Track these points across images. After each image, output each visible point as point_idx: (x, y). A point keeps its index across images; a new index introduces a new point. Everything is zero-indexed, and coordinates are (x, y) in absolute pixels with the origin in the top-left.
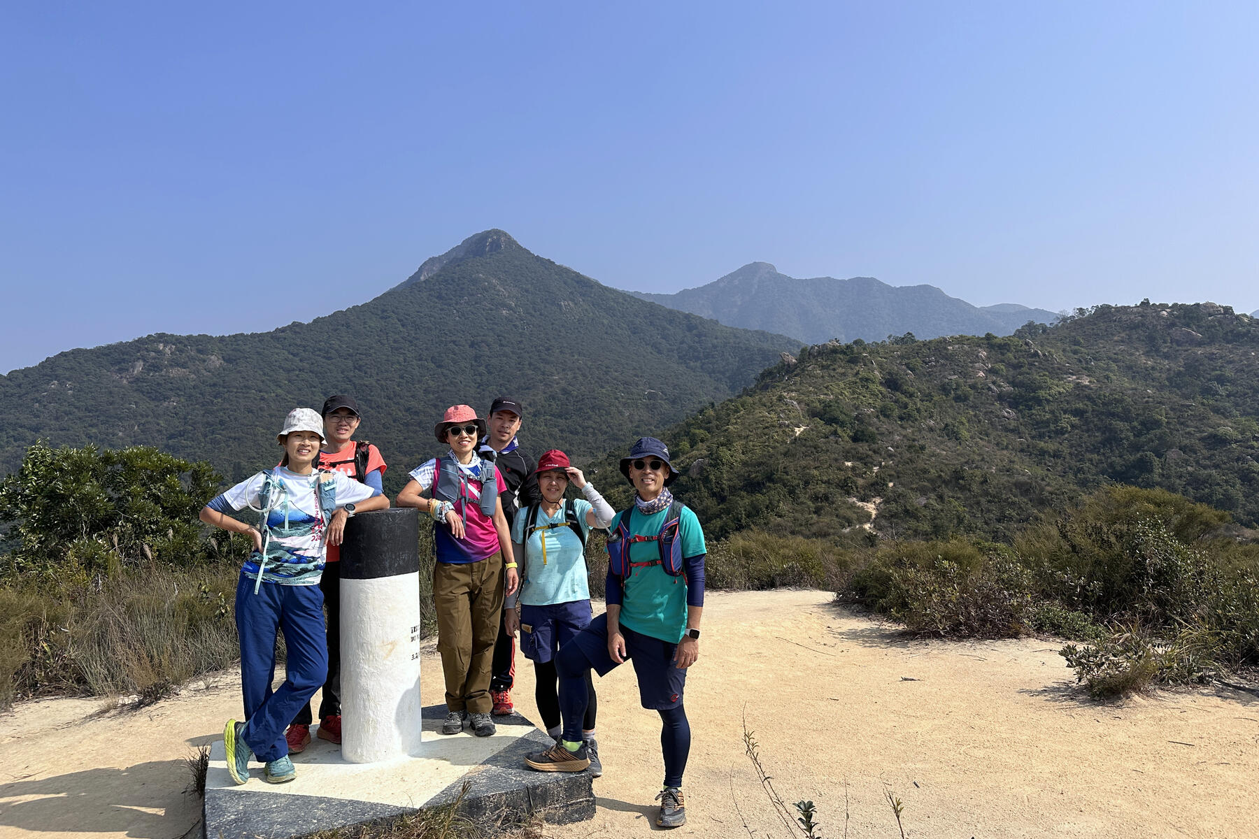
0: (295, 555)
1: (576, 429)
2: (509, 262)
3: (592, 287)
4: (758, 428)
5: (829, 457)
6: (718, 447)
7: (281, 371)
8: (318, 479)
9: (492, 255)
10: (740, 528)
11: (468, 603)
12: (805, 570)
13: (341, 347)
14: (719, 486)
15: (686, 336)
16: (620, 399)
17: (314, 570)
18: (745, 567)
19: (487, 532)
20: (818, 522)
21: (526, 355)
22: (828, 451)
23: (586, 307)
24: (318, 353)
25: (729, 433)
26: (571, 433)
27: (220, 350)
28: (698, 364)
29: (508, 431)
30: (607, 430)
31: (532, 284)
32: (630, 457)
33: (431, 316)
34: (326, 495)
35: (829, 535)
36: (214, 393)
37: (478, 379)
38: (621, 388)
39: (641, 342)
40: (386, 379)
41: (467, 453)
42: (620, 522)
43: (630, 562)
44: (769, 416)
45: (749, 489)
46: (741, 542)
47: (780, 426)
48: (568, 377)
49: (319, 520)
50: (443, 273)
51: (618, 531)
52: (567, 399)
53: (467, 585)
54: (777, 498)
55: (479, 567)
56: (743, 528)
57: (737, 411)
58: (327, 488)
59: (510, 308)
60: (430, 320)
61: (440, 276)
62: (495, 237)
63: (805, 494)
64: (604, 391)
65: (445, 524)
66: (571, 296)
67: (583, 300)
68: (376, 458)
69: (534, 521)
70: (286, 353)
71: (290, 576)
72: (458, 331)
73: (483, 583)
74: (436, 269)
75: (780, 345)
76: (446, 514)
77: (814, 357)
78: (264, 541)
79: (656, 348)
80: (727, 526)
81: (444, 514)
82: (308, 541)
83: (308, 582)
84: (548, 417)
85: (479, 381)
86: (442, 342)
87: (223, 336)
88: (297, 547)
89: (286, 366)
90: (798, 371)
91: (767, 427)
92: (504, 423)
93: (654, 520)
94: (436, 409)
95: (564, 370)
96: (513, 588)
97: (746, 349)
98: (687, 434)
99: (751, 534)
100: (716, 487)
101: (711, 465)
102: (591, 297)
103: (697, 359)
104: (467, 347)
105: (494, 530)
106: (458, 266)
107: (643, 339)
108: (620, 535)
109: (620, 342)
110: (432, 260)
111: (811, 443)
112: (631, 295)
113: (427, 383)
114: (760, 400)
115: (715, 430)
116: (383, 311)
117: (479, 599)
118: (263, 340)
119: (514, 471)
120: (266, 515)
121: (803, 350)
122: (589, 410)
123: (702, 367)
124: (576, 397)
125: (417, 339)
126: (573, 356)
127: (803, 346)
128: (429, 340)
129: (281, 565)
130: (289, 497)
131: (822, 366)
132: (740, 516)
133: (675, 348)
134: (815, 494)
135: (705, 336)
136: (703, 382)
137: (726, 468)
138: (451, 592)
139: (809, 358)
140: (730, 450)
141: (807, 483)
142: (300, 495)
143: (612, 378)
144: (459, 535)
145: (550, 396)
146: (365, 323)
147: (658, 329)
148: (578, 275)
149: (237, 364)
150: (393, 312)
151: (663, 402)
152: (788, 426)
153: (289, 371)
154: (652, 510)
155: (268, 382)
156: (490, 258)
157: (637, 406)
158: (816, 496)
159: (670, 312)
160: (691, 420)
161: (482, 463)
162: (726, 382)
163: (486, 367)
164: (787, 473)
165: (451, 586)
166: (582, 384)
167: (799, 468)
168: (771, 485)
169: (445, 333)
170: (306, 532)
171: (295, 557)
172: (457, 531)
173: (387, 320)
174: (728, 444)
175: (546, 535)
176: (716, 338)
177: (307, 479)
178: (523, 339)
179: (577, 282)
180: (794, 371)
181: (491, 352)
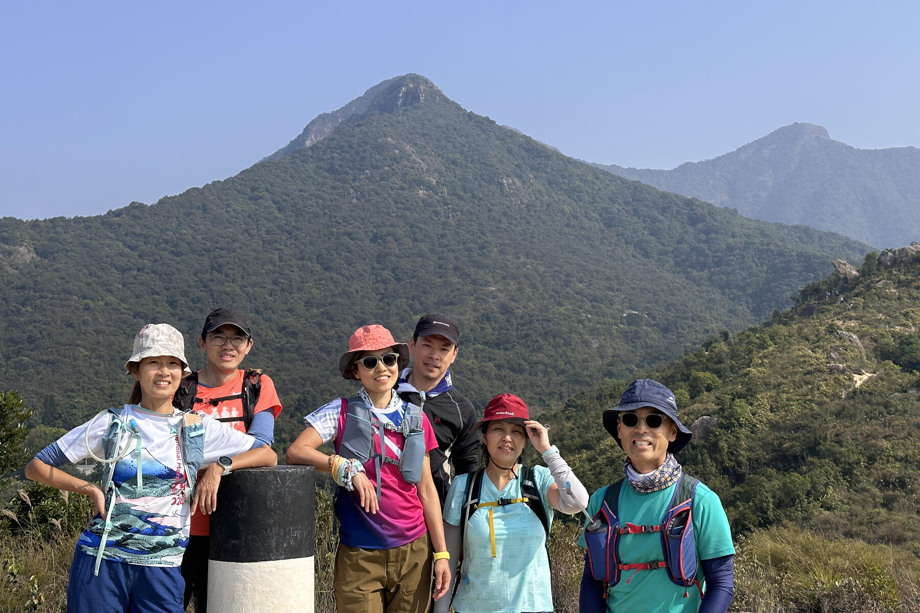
0: (149, 522)
1: (519, 365)
2: (429, 121)
3: (548, 158)
4: (796, 373)
5: (907, 420)
6: (733, 400)
7: (114, 270)
8: (182, 421)
9: (405, 110)
10: (765, 523)
11: (380, 605)
12: (869, 590)
13: (194, 238)
14: (733, 458)
15: (686, 232)
16: (586, 323)
17: (175, 546)
18: (776, 581)
19: (411, 505)
20: (888, 520)
21: (451, 255)
22: (905, 412)
23: (538, 186)
24: (163, 246)
25: (750, 379)
26: (513, 369)
27: (33, 240)
28: (705, 274)
29: (439, 365)
30: (566, 368)
31: (462, 152)
32: (616, 409)
33: (318, 197)
34: (191, 443)
35: (905, 540)
36: (22, 299)
37: (381, 287)
38: (588, 306)
39: (619, 240)
40: (255, 285)
41: (383, 393)
42: (603, 503)
43: (619, 562)
44: (814, 355)
45: (780, 465)
46: (769, 545)
47: (831, 371)
48: (510, 288)
49: (181, 476)
50: (337, 136)
51: (601, 516)
52: (508, 321)
53: (380, 579)
54: (823, 479)
55: (397, 556)
56: (771, 523)
57: (762, 346)
58: (193, 434)
59: (429, 187)
60: (317, 203)
61: (333, 139)
62: (411, 86)
63: (868, 475)
64: (562, 310)
65: (352, 491)
66: (518, 171)
67: (535, 177)
68: (269, 395)
69: (476, 494)
70: (121, 245)
71: (142, 552)
72: (354, 219)
73: (402, 578)
74: (328, 130)
75: (832, 249)
76: (352, 478)
77: (887, 267)
78: (108, 502)
79: (642, 248)
80: (745, 519)
81: (350, 477)
82: (165, 504)
83: (166, 562)
84: (480, 346)
85: (382, 291)
86: (332, 233)
87: (37, 220)
88: (152, 512)
89: (121, 263)
90: (860, 288)
91: (809, 373)
92: (433, 353)
93: (654, 503)
94: (321, 328)
95: (503, 278)
96: (443, 588)
97: (778, 254)
98: (686, 378)
99: (785, 532)
100: (730, 460)
101: (721, 426)
102: (547, 173)
103: (703, 266)
104: (367, 241)
105: (418, 503)
106: (358, 126)
107: (622, 235)
108: (604, 522)
109: (588, 238)
110: (323, 118)
111: (879, 399)
112: (606, 170)
113: (310, 292)
114: (800, 330)
115: (729, 373)
116: (254, 189)
117: (396, 601)
118: (90, 227)
119: (444, 423)
120: (112, 467)
121: (869, 257)
122: (539, 338)
123: (710, 279)
124: (522, 318)
125: (298, 229)
126: (519, 258)
127: (869, 251)
128: (314, 231)
129: (130, 537)
130: (143, 443)
131: (899, 282)
132: (765, 505)
133: (671, 249)
134: (884, 477)
135: (716, 232)
136: (711, 300)
137: (744, 431)
138: (359, 589)
139: (878, 270)
140: (751, 404)
141: (871, 459)
142: (157, 441)
143: (574, 291)
144: (370, 508)
145: (483, 315)
146: (228, 206)
147: (645, 221)
148: (528, 140)
149: (54, 258)
150: (267, 190)
151: (649, 329)
152: (843, 372)
153: (123, 270)
154: (650, 488)
155: (95, 286)
156: (403, 115)
157: (611, 334)
158: (885, 481)
159: (664, 196)
160: (691, 358)
161: (405, 408)
162: (747, 302)
163: (393, 271)
164: (840, 443)
165: (359, 579)
166: (530, 300)
167: (859, 437)
168: (815, 460)
169: (336, 222)
170: (164, 492)
171: (149, 526)
172: (368, 502)
173: (258, 202)
174: (749, 395)
175: (494, 515)
176: (733, 236)
177: (167, 421)
178: (447, 232)
179: (527, 151)
180: (853, 288)
181: (400, 250)
